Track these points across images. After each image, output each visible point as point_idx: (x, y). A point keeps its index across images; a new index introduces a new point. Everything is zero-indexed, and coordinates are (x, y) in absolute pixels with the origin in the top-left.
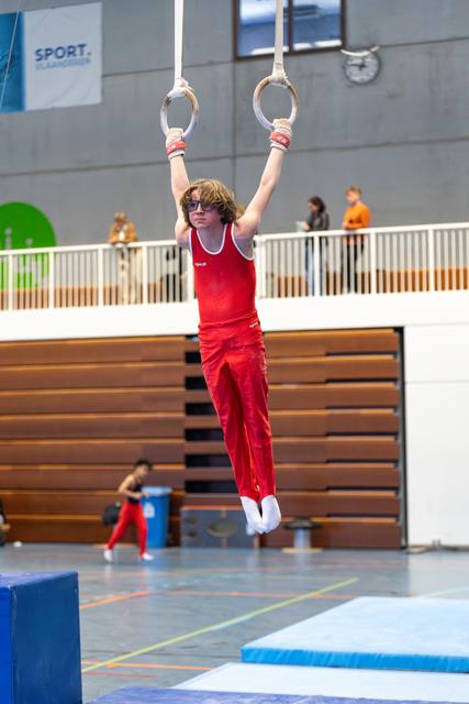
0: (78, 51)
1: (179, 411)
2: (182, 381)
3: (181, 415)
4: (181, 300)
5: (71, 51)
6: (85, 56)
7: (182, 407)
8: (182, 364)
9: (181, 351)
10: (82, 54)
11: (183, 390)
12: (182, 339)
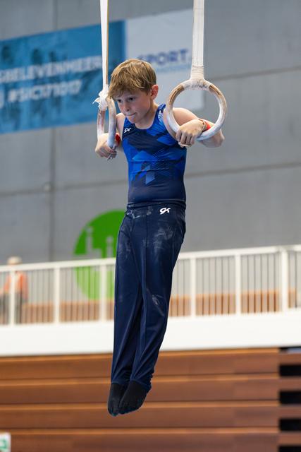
0: (179, 57)
1: (273, 427)
2: (275, 395)
3: (275, 431)
4: (275, 310)
5: (172, 57)
6: (187, 61)
7: (276, 423)
8: (276, 377)
9: (274, 364)
10: (183, 59)
11: (276, 405)
12: (276, 351)
